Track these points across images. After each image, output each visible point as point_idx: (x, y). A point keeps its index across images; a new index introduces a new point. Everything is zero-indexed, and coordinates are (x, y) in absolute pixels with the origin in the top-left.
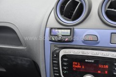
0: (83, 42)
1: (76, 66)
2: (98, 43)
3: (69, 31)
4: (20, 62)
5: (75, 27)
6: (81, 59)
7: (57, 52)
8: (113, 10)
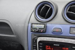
0: (52, 33)
1: (48, 48)
2: (62, 33)
3: (43, 25)
4: (12, 45)
5: (47, 23)
6: (51, 44)
7: (36, 39)
8: (71, 12)
